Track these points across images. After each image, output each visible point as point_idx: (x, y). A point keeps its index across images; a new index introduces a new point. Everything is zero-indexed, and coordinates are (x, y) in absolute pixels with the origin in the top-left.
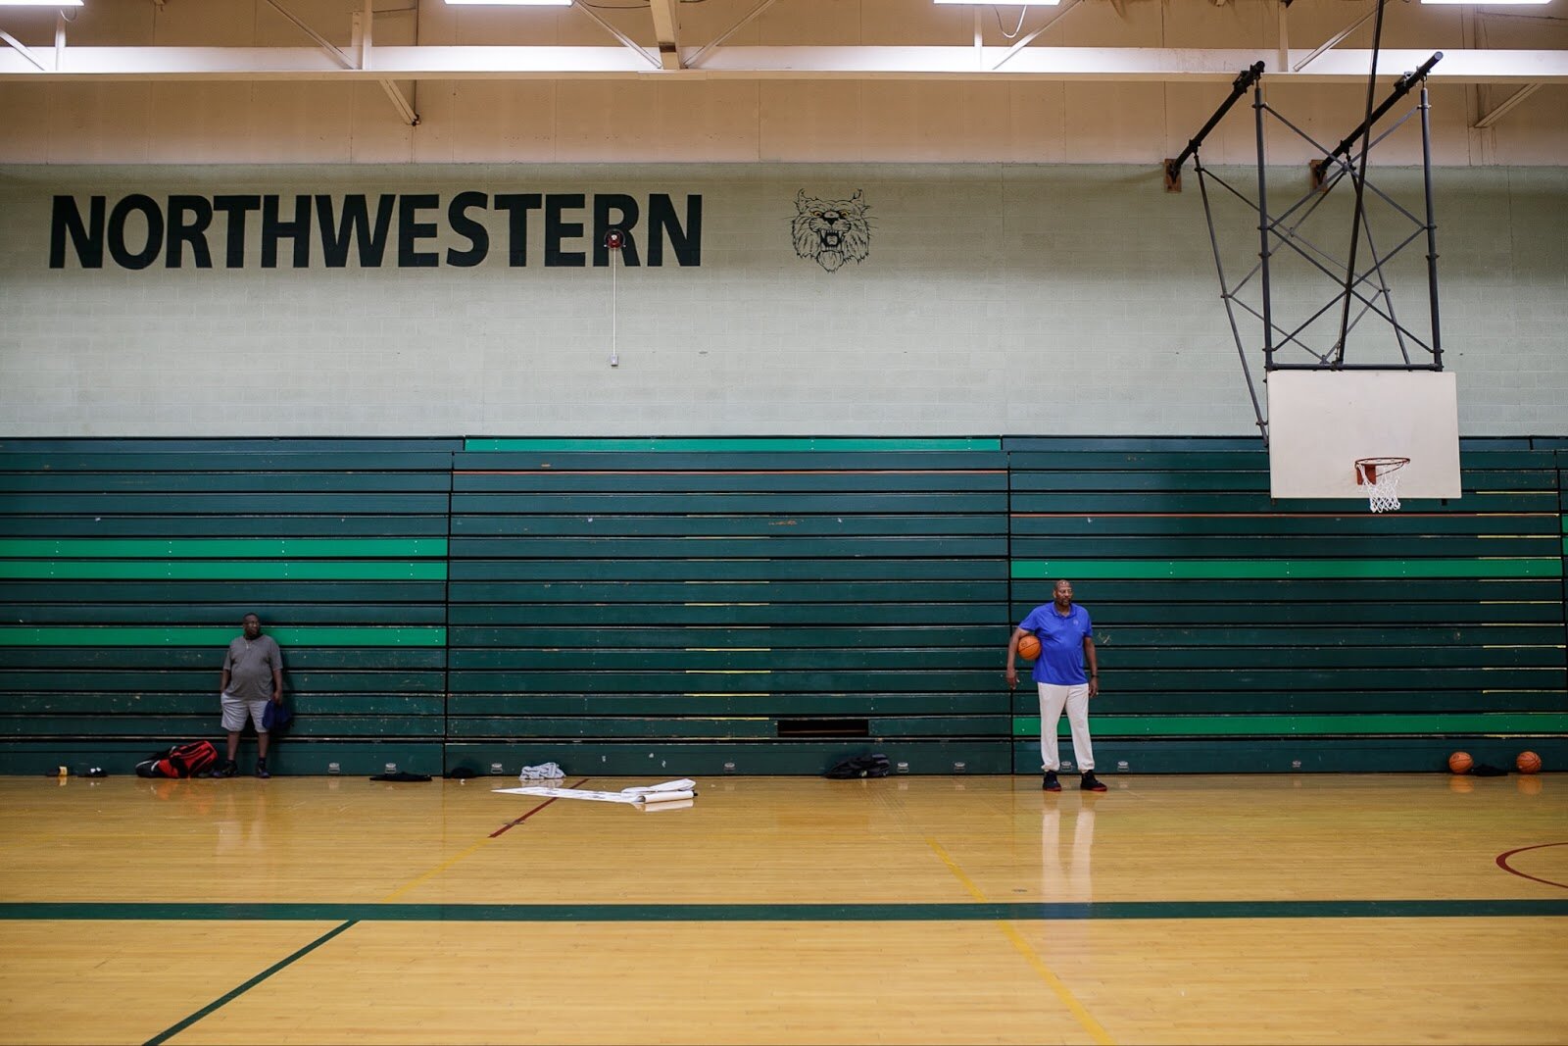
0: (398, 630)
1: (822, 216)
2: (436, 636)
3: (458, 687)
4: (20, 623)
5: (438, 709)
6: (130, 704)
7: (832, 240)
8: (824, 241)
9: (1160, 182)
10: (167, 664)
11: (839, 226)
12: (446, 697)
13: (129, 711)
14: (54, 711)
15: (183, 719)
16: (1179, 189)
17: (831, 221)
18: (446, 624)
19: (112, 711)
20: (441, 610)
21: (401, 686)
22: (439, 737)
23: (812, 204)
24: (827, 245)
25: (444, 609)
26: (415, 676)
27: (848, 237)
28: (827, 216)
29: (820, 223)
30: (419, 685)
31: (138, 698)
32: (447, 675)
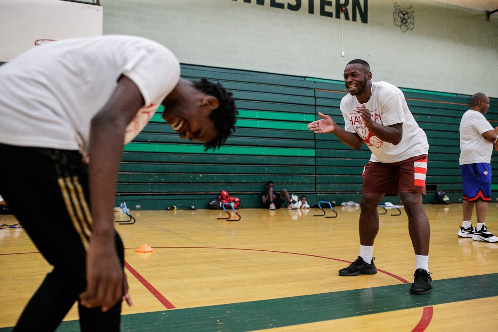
0: (299, 150)
1: (401, 12)
2: (311, 153)
3: (319, 173)
4: (148, 142)
5: (313, 181)
6: (198, 178)
7: (404, 21)
8: (402, 21)
9: (484, 18)
10: (212, 161)
11: (406, 17)
12: (315, 177)
13: (197, 181)
14: (165, 181)
15: (220, 185)
16: (489, 21)
17: (404, 15)
18: (315, 148)
19: (190, 181)
20: (312, 143)
21: (300, 172)
22: (313, 191)
23: (399, 8)
24: (403, 23)
25: (314, 143)
26: (305, 168)
27: (408, 21)
28: (403, 12)
29: (401, 15)
30: (306, 172)
31: (201, 176)
32: (315, 168)
